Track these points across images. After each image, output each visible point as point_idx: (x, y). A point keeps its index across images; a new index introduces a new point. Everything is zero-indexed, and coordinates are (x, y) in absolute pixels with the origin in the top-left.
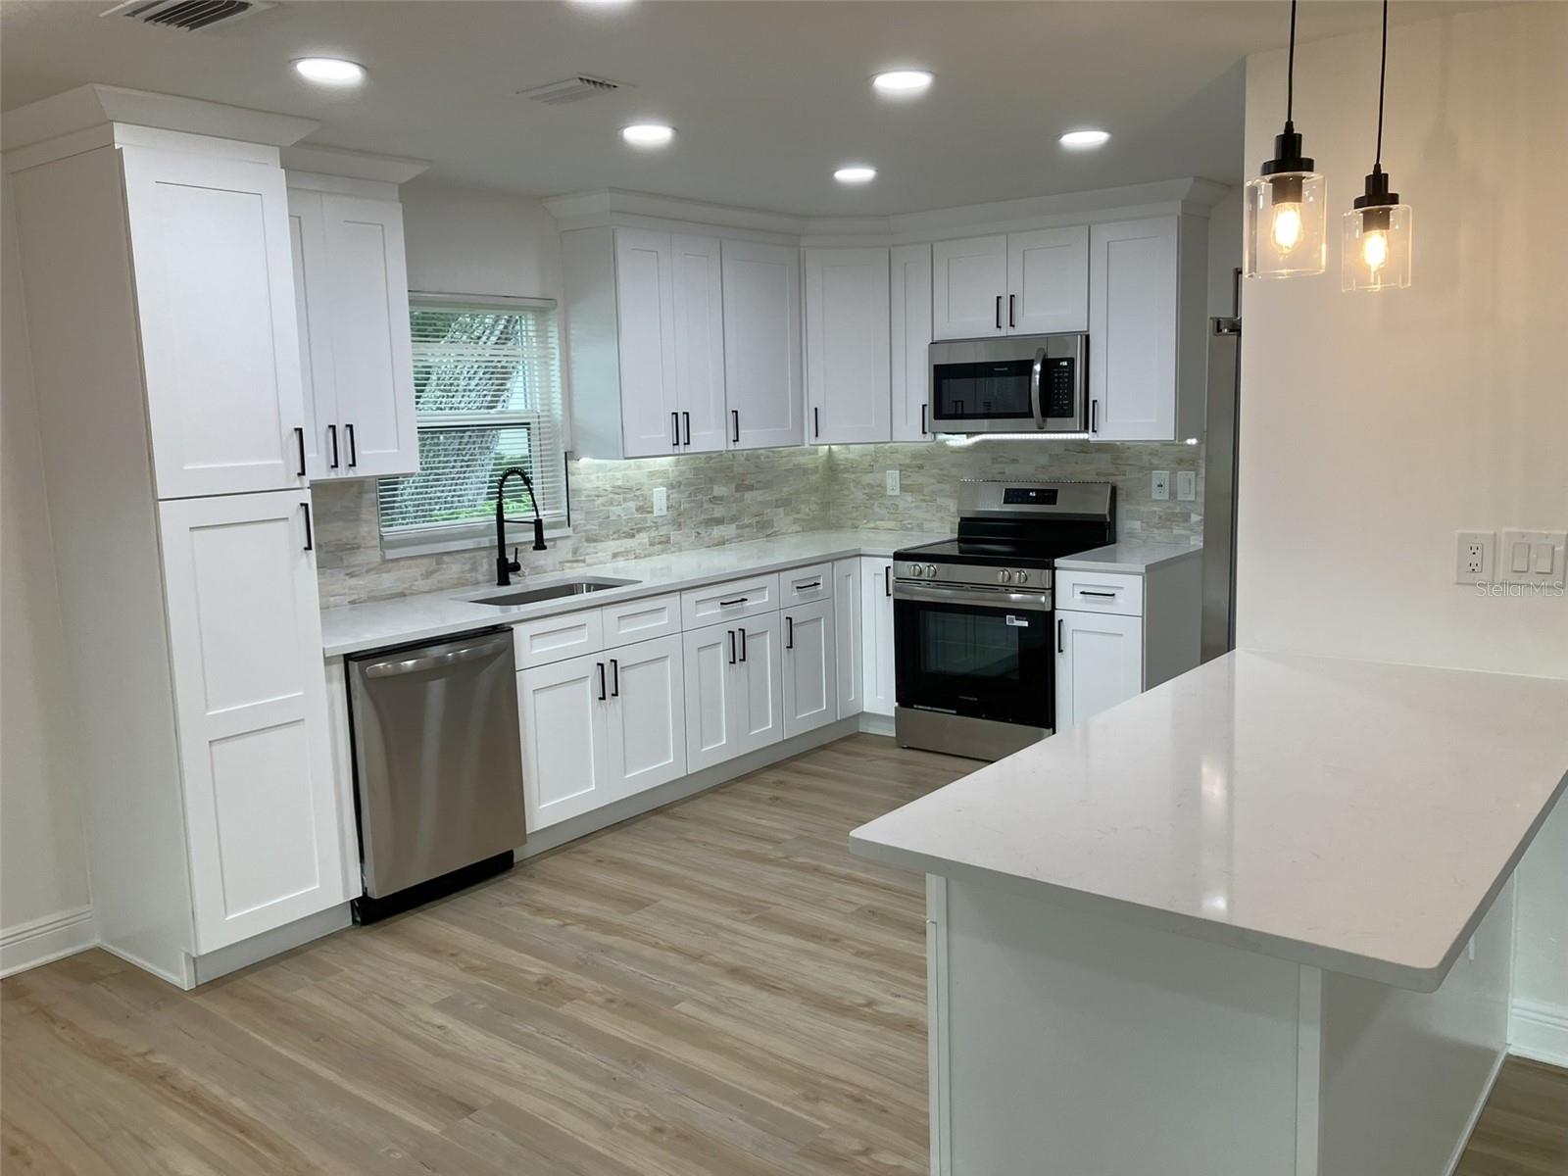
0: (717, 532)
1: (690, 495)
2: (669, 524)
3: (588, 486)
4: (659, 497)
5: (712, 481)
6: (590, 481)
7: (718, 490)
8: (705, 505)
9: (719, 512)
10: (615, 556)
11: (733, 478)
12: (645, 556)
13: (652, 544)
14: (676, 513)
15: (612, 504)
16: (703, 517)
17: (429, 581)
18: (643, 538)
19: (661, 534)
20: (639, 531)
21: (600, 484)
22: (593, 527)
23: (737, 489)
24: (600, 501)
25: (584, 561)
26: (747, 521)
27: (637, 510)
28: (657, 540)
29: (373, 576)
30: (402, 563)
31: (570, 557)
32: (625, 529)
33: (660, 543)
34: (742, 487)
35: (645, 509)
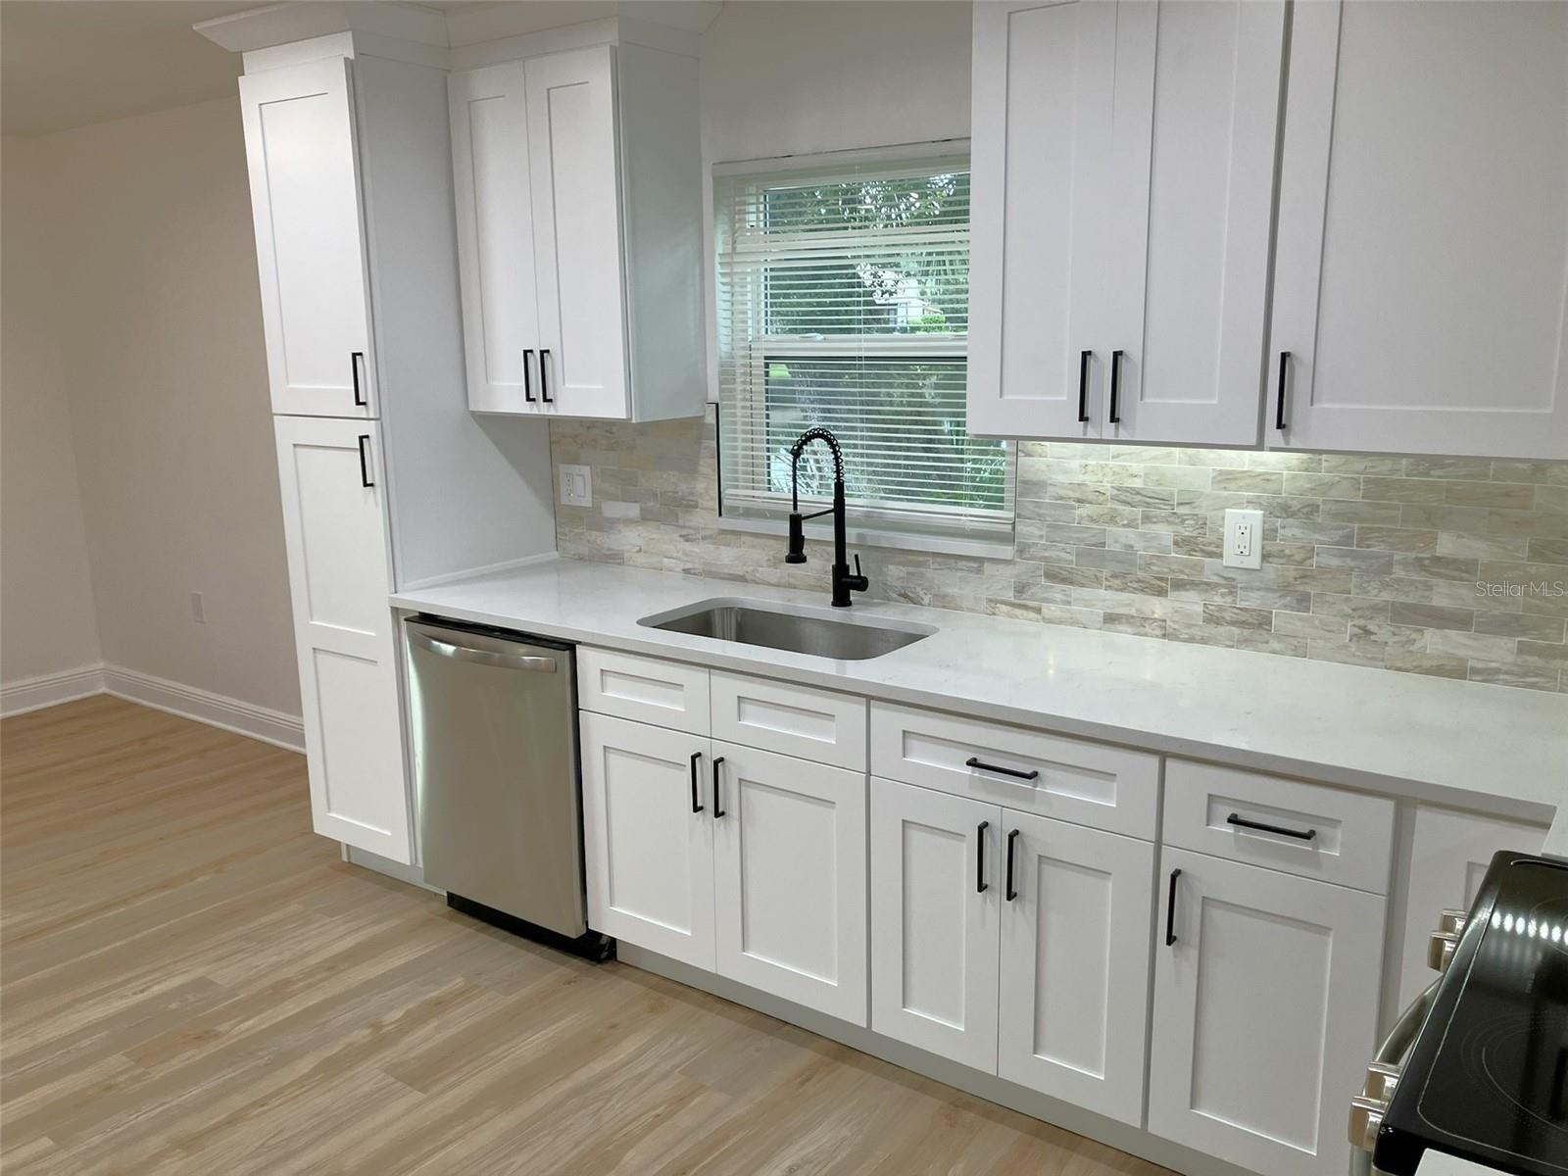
1: (1347, 540)
2: (1272, 590)
3: (1059, 478)
4: (1243, 530)
5: (1436, 518)
8: (1399, 572)
11: (1528, 522)
12: (1191, 640)
13: (1212, 619)
14: (1292, 573)
15: (1112, 519)
18: (1192, 603)
19: (1244, 605)
20: (1179, 585)
21: (1088, 479)
22: (1064, 555)
23: (1540, 555)
25: (1038, 611)
27: (1176, 543)
28: (1228, 616)
29: (709, 545)
30: (743, 538)
31: (1009, 595)
32: (1141, 574)
33: (1233, 623)
34: (1564, 552)
35: (1202, 542)
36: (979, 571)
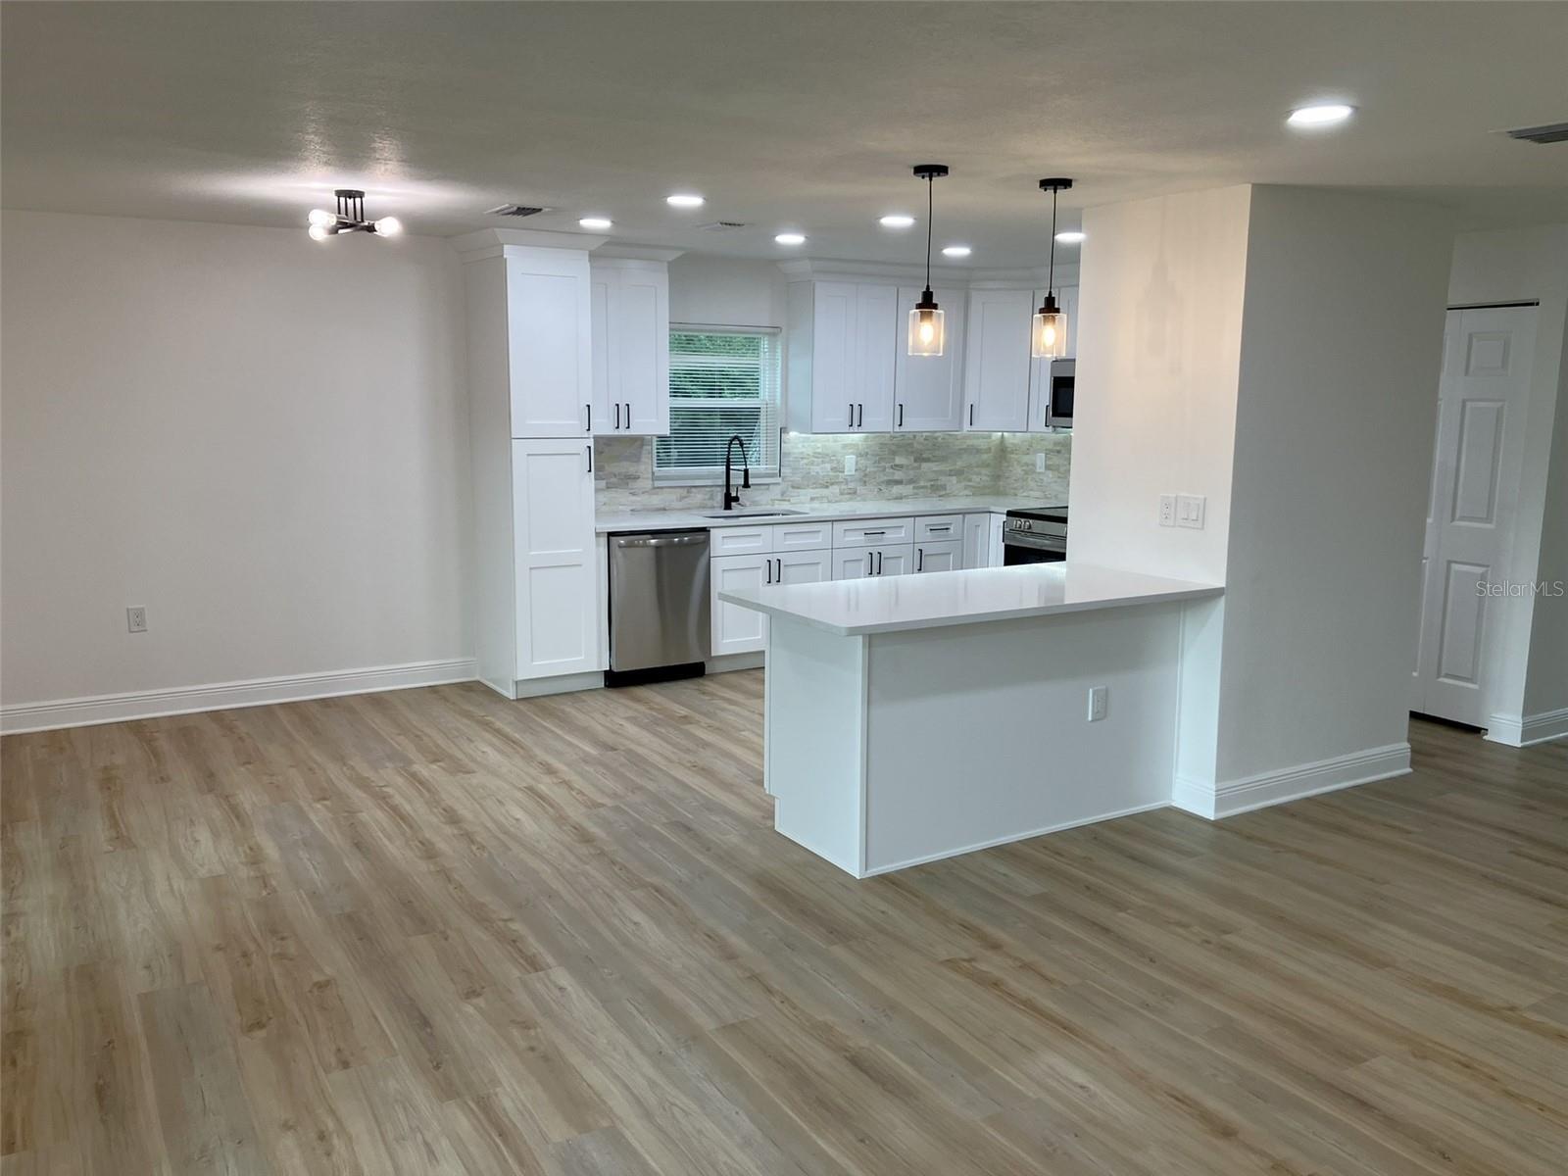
0: (896, 490)
1: (875, 462)
2: (857, 481)
3: (796, 451)
4: (850, 462)
5: (894, 453)
6: (797, 448)
7: (898, 460)
8: (887, 470)
9: (898, 475)
10: (812, 499)
11: (912, 452)
12: (836, 502)
13: (842, 494)
14: (862, 474)
15: (812, 464)
16: (886, 478)
17: (681, 503)
18: (835, 489)
19: (850, 487)
20: (832, 484)
21: (804, 450)
22: (797, 478)
23: (915, 461)
24: (805, 461)
25: (789, 501)
26: (922, 484)
27: (831, 469)
28: (846, 491)
29: (646, 496)
30: (665, 490)
31: (780, 498)
32: (821, 482)
33: (848, 494)
34: (920, 459)
35: (838, 469)
36: (768, 489)
